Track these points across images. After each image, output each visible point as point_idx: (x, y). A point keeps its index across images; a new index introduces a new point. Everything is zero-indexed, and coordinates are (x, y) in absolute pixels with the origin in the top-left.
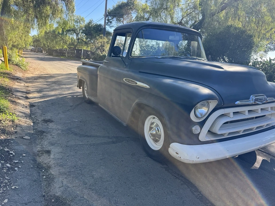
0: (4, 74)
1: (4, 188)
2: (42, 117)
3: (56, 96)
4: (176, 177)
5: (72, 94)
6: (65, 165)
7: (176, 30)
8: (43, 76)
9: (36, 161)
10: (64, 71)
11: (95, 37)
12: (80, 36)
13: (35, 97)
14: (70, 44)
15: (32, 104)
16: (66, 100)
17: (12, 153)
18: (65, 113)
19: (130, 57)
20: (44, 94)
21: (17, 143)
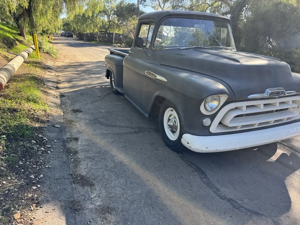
0: (36, 63)
1: (40, 166)
2: (72, 107)
3: (85, 86)
4: (189, 165)
5: (101, 85)
6: (90, 151)
7: (202, 18)
8: (73, 64)
9: (66, 146)
10: (94, 58)
11: (128, 18)
12: (112, 18)
13: (65, 87)
14: (100, 27)
15: (62, 94)
16: (95, 90)
17: (45, 139)
18: (93, 103)
19: (153, 48)
20: (74, 84)
21: (49, 130)
